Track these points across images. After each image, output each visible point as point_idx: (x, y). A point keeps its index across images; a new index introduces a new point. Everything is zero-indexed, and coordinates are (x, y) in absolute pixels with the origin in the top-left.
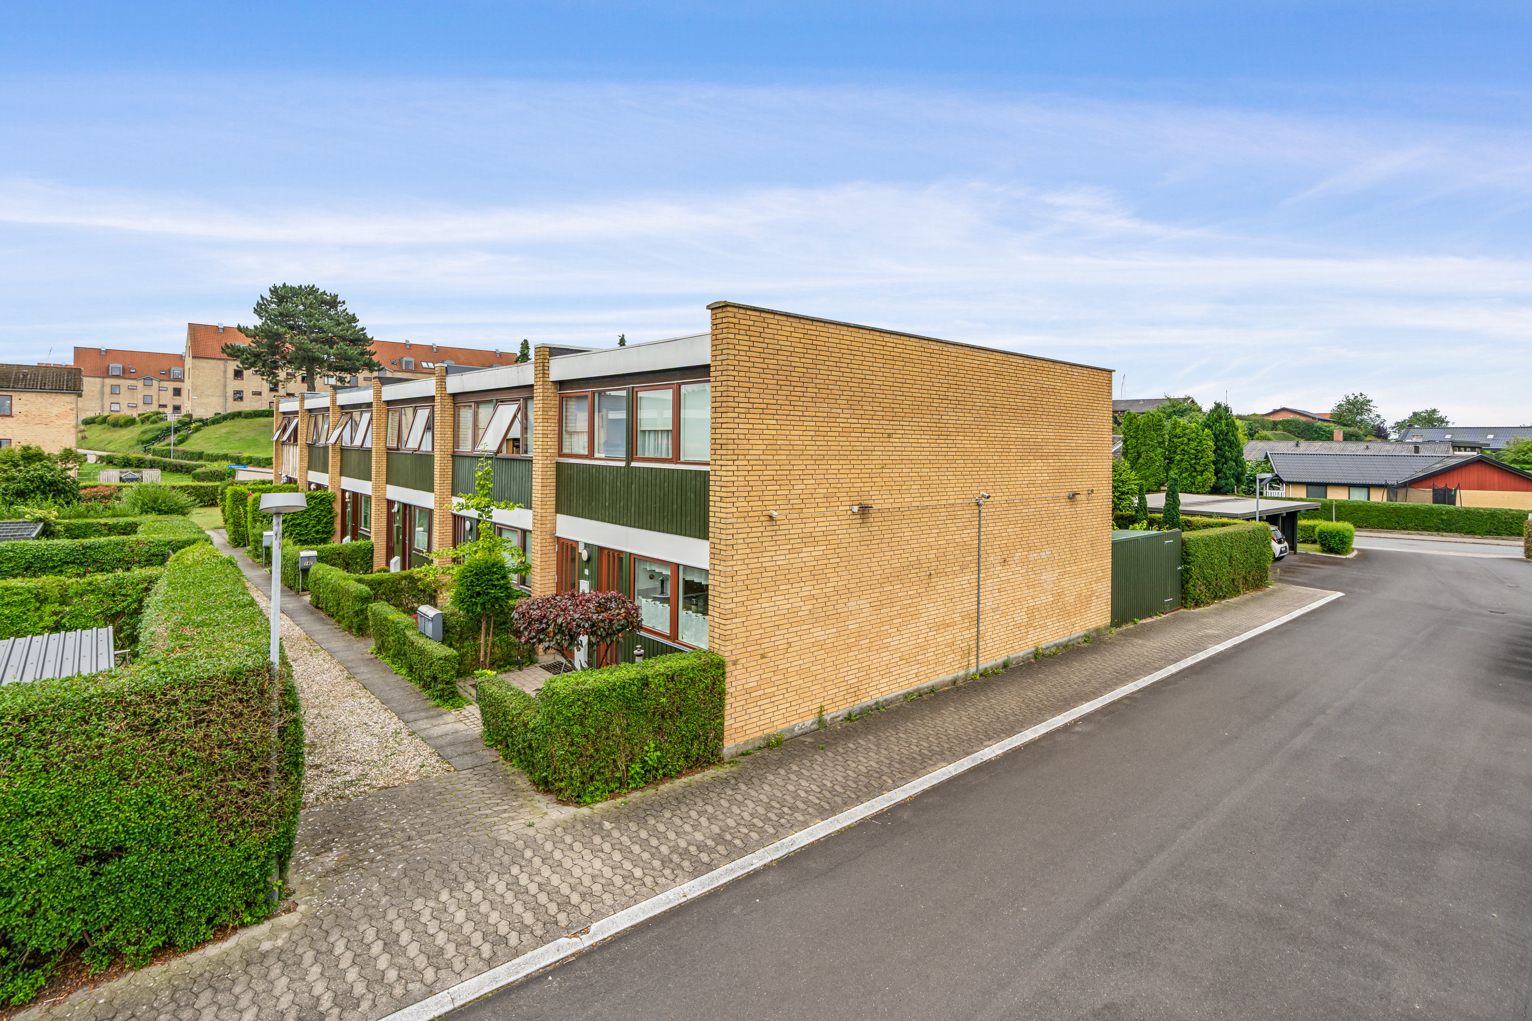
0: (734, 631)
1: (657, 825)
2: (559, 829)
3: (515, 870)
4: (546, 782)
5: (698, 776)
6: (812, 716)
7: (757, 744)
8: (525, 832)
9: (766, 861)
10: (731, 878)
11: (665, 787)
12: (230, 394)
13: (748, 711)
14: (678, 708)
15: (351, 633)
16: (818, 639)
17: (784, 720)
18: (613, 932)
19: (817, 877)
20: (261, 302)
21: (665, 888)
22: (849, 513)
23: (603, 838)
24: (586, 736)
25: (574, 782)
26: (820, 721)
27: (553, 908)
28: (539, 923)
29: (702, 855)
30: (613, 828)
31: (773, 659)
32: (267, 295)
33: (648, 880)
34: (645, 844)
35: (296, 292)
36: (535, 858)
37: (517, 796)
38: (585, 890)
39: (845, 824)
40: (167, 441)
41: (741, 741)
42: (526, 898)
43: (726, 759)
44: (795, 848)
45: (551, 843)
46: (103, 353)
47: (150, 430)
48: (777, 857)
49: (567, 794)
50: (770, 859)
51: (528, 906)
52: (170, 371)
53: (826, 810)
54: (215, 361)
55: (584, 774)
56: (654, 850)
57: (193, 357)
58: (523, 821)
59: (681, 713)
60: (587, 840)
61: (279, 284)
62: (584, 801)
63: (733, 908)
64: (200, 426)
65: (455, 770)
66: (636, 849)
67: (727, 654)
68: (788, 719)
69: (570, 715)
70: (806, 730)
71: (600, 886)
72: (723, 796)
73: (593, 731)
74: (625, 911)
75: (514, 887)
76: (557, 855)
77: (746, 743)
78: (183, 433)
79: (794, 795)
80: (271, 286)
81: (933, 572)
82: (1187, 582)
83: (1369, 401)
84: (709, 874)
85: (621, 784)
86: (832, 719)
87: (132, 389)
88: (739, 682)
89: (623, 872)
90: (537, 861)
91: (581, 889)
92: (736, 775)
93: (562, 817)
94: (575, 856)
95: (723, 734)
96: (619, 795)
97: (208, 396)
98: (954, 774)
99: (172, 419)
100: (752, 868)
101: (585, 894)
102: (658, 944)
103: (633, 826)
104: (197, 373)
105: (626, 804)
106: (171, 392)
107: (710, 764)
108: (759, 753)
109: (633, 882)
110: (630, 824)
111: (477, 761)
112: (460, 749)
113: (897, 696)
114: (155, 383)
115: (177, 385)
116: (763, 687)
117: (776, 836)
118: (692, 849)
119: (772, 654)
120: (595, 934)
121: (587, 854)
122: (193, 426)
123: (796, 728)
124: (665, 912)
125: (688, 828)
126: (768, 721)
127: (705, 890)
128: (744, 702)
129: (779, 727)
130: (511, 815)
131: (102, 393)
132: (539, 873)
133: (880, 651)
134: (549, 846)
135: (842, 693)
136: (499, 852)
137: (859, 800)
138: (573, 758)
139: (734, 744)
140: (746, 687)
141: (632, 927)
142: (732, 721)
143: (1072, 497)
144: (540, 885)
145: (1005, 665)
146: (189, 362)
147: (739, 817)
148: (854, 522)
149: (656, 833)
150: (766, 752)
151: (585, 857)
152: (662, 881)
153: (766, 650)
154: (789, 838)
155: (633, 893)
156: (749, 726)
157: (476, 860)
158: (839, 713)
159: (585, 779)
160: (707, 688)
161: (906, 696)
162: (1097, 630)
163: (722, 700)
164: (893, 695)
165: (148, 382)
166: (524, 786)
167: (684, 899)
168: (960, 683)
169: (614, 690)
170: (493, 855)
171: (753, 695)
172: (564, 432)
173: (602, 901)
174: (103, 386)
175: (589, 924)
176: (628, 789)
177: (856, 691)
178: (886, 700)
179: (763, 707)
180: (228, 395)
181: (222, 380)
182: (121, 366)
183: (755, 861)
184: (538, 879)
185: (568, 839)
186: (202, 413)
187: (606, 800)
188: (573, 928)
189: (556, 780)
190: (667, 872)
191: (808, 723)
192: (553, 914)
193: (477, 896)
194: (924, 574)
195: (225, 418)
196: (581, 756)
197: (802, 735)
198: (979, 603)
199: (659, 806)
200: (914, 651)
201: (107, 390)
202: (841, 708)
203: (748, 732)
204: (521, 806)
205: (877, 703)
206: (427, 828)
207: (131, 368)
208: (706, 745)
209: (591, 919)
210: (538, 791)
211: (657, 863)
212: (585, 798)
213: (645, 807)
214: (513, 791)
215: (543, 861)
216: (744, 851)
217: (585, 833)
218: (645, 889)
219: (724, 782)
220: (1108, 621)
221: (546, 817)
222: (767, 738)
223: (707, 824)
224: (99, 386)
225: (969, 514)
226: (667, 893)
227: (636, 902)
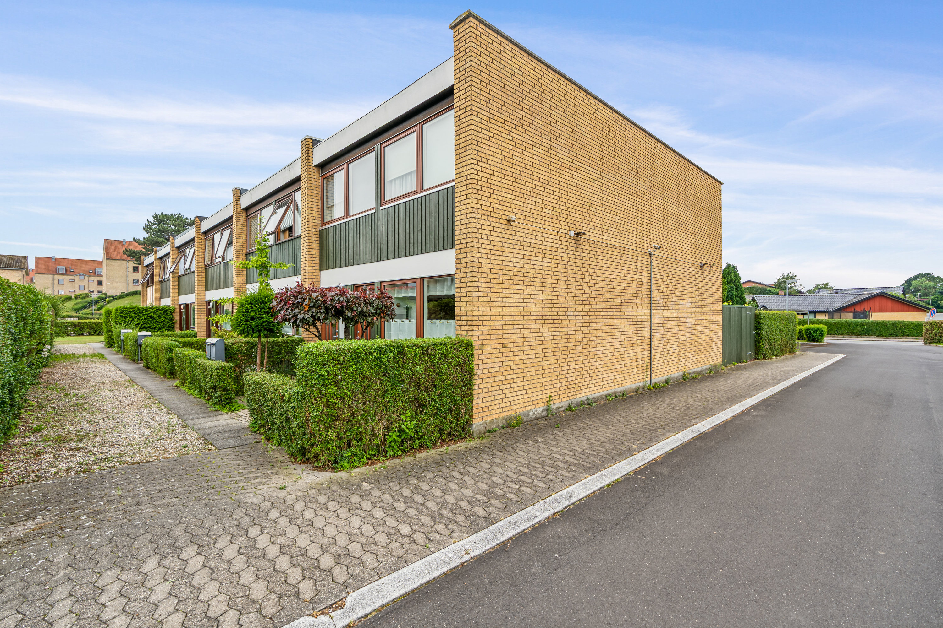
0: (481, 318)
1: (420, 484)
2: (314, 491)
3: (254, 532)
4: (303, 451)
5: (453, 447)
6: (543, 404)
7: (501, 424)
8: (275, 494)
9: (549, 513)
10: (516, 532)
11: (423, 455)
12: (131, 281)
13: (493, 393)
14: (432, 382)
15: (165, 377)
16: (546, 338)
17: (521, 405)
18: (378, 604)
19: (612, 528)
20: (147, 224)
21: (441, 545)
22: (567, 236)
23: (361, 497)
24: (342, 399)
25: (330, 446)
26: (548, 409)
27: (295, 575)
28: (273, 597)
29: (476, 509)
30: (372, 488)
31: (512, 349)
32: (151, 220)
33: (419, 537)
34: (409, 501)
35: (169, 218)
36: (281, 519)
37: (273, 466)
38: (340, 551)
39: (614, 478)
40: (90, 309)
41: (487, 419)
42: (261, 563)
43: (476, 435)
44: (573, 500)
45: (303, 503)
46: (53, 260)
47: (80, 303)
48: (559, 509)
49: (322, 458)
50: (552, 511)
51: (261, 574)
52: (95, 270)
53: (589, 467)
54: (121, 261)
55: (341, 438)
56: (420, 507)
57: (107, 259)
58: (275, 485)
59: (435, 386)
60: (344, 499)
61: (159, 213)
62: (342, 466)
63: (531, 567)
64: (112, 300)
65: (216, 449)
66: (400, 506)
67: (475, 338)
68: (525, 405)
69: (325, 373)
70: (538, 416)
71: (360, 545)
72: (481, 460)
73: (349, 393)
74: (393, 575)
75: (248, 551)
76: (309, 514)
77: (492, 422)
78: (101, 304)
79: (550, 457)
80: (153, 214)
81: (623, 301)
82: (759, 342)
83: (795, 276)
84: (491, 528)
85: (379, 452)
86: (557, 408)
87: (71, 281)
88: (485, 366)
89: (386, 530)
90: (283, 521)
91: (334, 550)
92: (488, 445)
93: (317, 480)
94: (329, 515)
95: (472, 410)
96: (377, 461)
97: (117, 282)
98: (684, 441)
99: (95, 296)
100: (536, 520)
101: (340, 556)
102: (444, 619)
103: (394, 486)
104: (110, 268)
105: (384, 468)
106: (96, 283)
107: (462, 438)
108: (503, 431)
109: (400, 539)
110: (391, 484)
111: (240, 442)
112: (228, 434)
113: (601, 396)
114: (86, 278)
115: (100, 279)
116: (505, 373)
117: (550, 490)
118: (463, 504)
119: (511, 345)
120: (353, 609)
121: (344, 513)
122: (107, 300)
123: (531, 413)
124: (445, 574)
125: (453, 486)
126: (509, 404)
127: (489, 546)
128: (489, 385)
129: (518, 411)
130: (263, 480)
131: (53, 284)
132: (283, 534)
133: (590, 357)
134: (299, 506)
135: (564, 388)
136: (240, 513)
137: (614, 460)
138: (329, 420)
139: (481, 422)
140: (491, 370)
141: (404, 595)
142: (480, 401)
143: (702, 266)
144: (282, 547)
145: (667, 381)
146: (104, 264)
147: (504, 476)
148: (571, 245)
149: (420, 491)
150: (509, 431)
151: (341, 516)
152: (435, 537)
153: (507, 341)
154: (565, 491)
155: (401, 552)
156: (494, 407)
157: (209, 522)
158: (562, 404)
159: (342, 445)
160: (458, 366)
161: (607, 396)
162: (715, 366)
163: (471, 379)
164: (598, 394)
165: (81, 277)
166: (282, 459)
167: (467, 558)
168: (640, 391)
169: (371, 354)
170: (231, 516)
171: (496, 379)
172: (326, 208)
173: (362, 563)
174: (53, 280)
175: (344, 595)
176: (386, 456)
177: (575, 386)
178: (594, 398)
179: (505, 391)
180: (129, 282)
181: (126, 273)
182: (64, 267)
183: (537, 513)
184: (281, 540)
185: (322, 499)
186: (112, 292)
187: (365, 465)
188: (321, 601)
189: (312, 446)
190: (440, 527)
191: (540, 410)
192: (294, 582)
193: (195, 563)
194: (617, 300)
195: (127, 295)
196: (338, 419)
197: (535, 419)
198: (651, 333)
199: (422, 468)
200: (612, 361)
201: (56, 282)
202: (563, 400)
203: (493, 412)
204: (276, 473)
205: (588, 399)
206: (164, 494)
207: (70, 269)
208: (457, 420)
209: (347, 587)
210: (295, 462)
211: (426, 519)
212: (342, 463)
213: (405, 470)
214: (271, 463)
215: (290, 522)
216: (522, 504)
217: (342, 493)
218: (416, 547)
219: (480, 450)
220: (721, 360)
221: (300, 481)
222: (510, 418)
223: (472, 482)
224: (51, 280)
225: (645, 260)
226: (446, 550)
227: (407, 563)
